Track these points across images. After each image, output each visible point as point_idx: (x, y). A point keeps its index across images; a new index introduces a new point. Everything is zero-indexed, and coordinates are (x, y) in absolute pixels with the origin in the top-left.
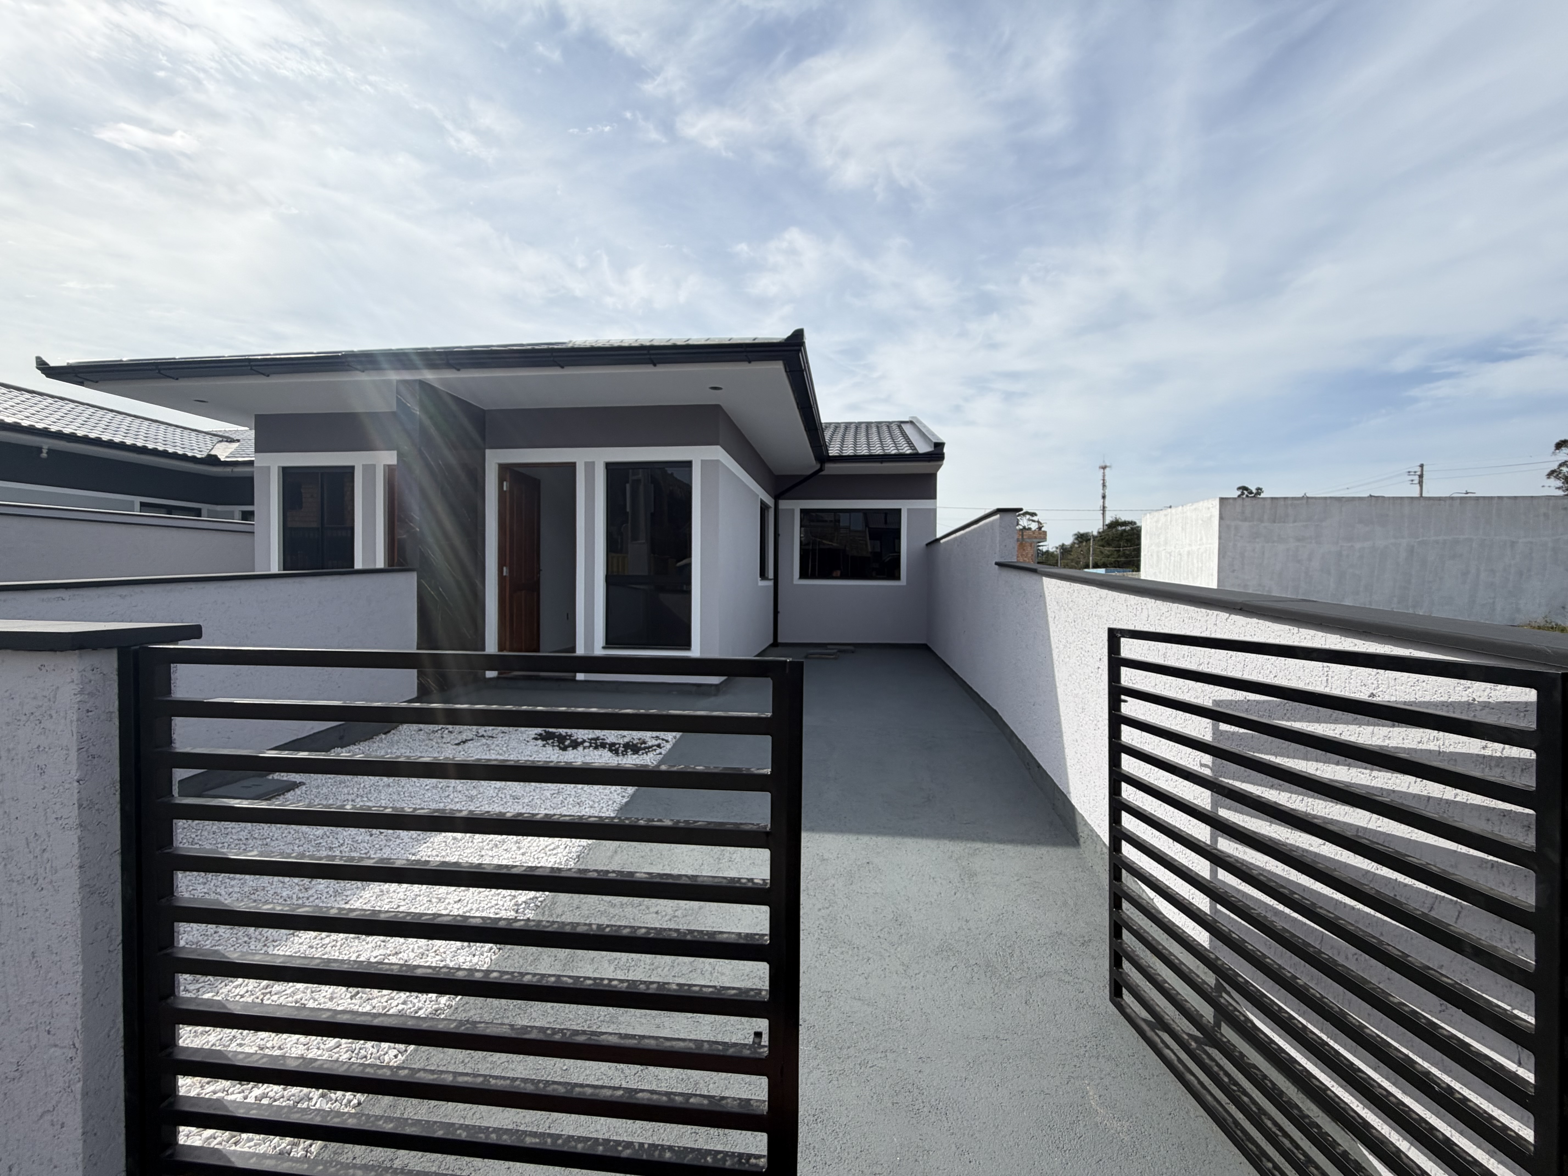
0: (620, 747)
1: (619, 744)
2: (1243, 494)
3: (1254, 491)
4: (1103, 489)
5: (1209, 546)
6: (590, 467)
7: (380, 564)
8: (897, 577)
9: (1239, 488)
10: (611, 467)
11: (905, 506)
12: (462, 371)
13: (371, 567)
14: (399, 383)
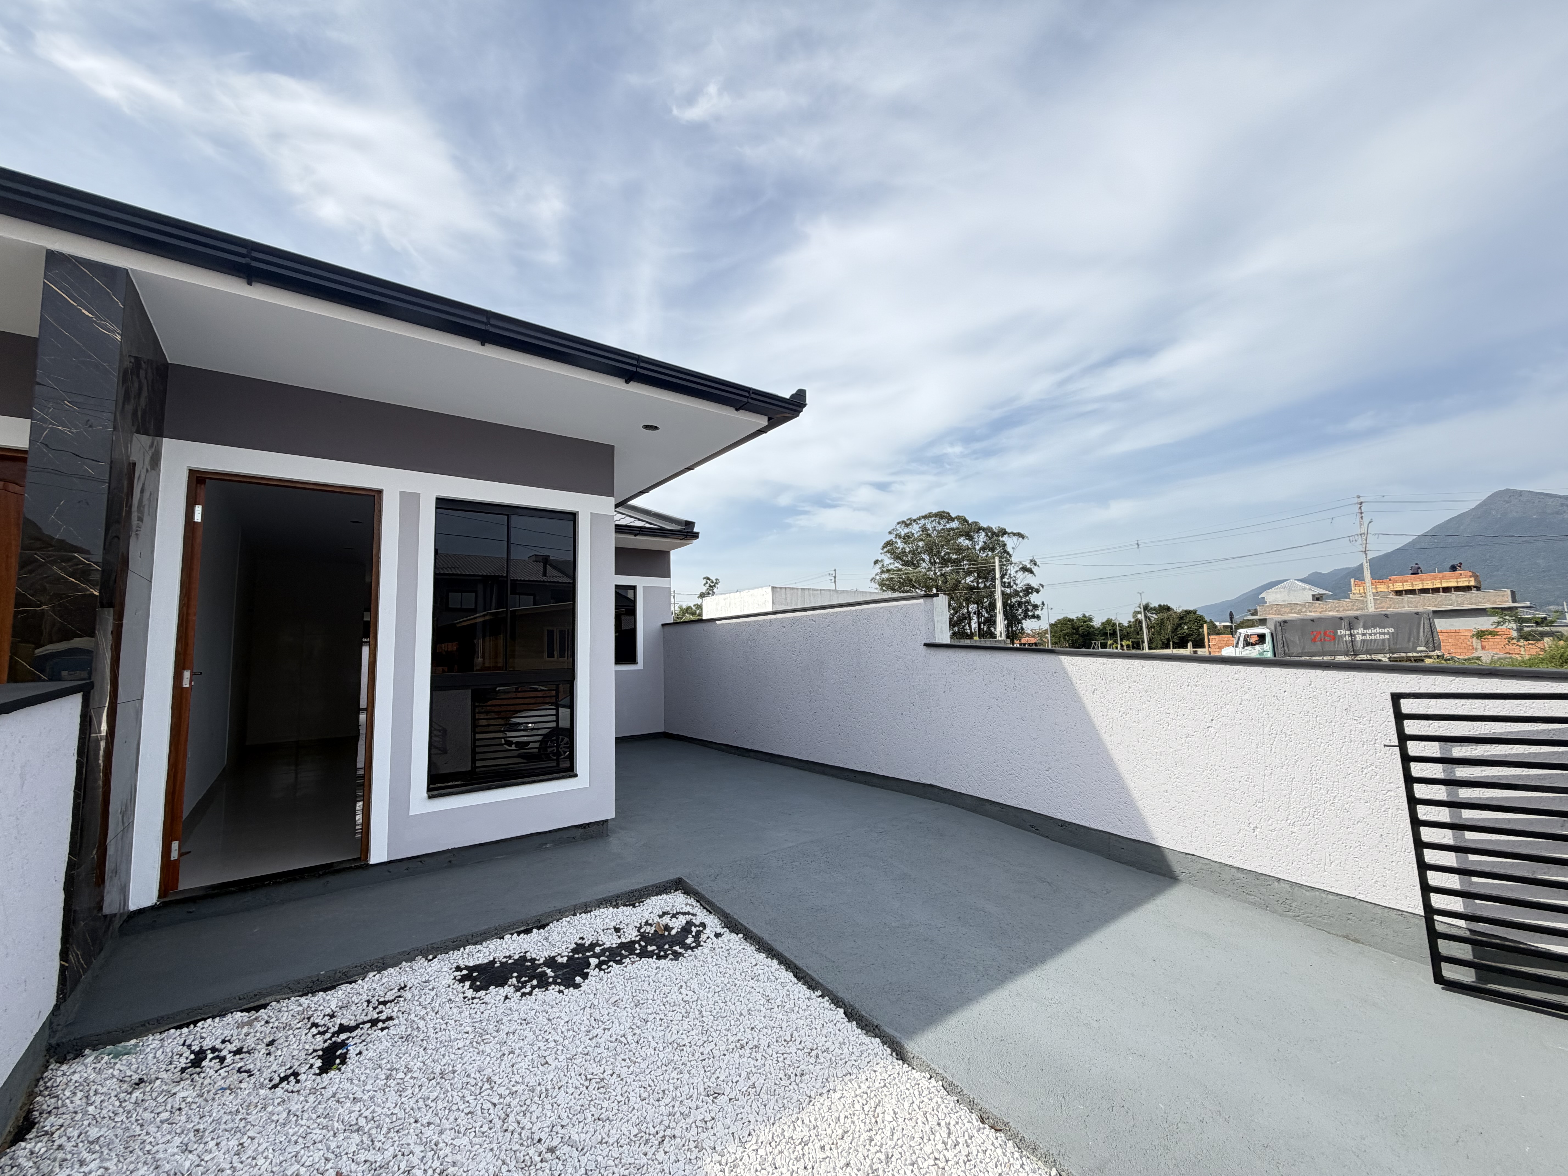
0: (643, 946)
1: (633, 942)
2: (707, 583)
3: (714, 581)
6: (410, 501)
8: (633, 660)
9: (705, 578)
10: (443, 504)
11: (641, 583)
14: (53, 258)
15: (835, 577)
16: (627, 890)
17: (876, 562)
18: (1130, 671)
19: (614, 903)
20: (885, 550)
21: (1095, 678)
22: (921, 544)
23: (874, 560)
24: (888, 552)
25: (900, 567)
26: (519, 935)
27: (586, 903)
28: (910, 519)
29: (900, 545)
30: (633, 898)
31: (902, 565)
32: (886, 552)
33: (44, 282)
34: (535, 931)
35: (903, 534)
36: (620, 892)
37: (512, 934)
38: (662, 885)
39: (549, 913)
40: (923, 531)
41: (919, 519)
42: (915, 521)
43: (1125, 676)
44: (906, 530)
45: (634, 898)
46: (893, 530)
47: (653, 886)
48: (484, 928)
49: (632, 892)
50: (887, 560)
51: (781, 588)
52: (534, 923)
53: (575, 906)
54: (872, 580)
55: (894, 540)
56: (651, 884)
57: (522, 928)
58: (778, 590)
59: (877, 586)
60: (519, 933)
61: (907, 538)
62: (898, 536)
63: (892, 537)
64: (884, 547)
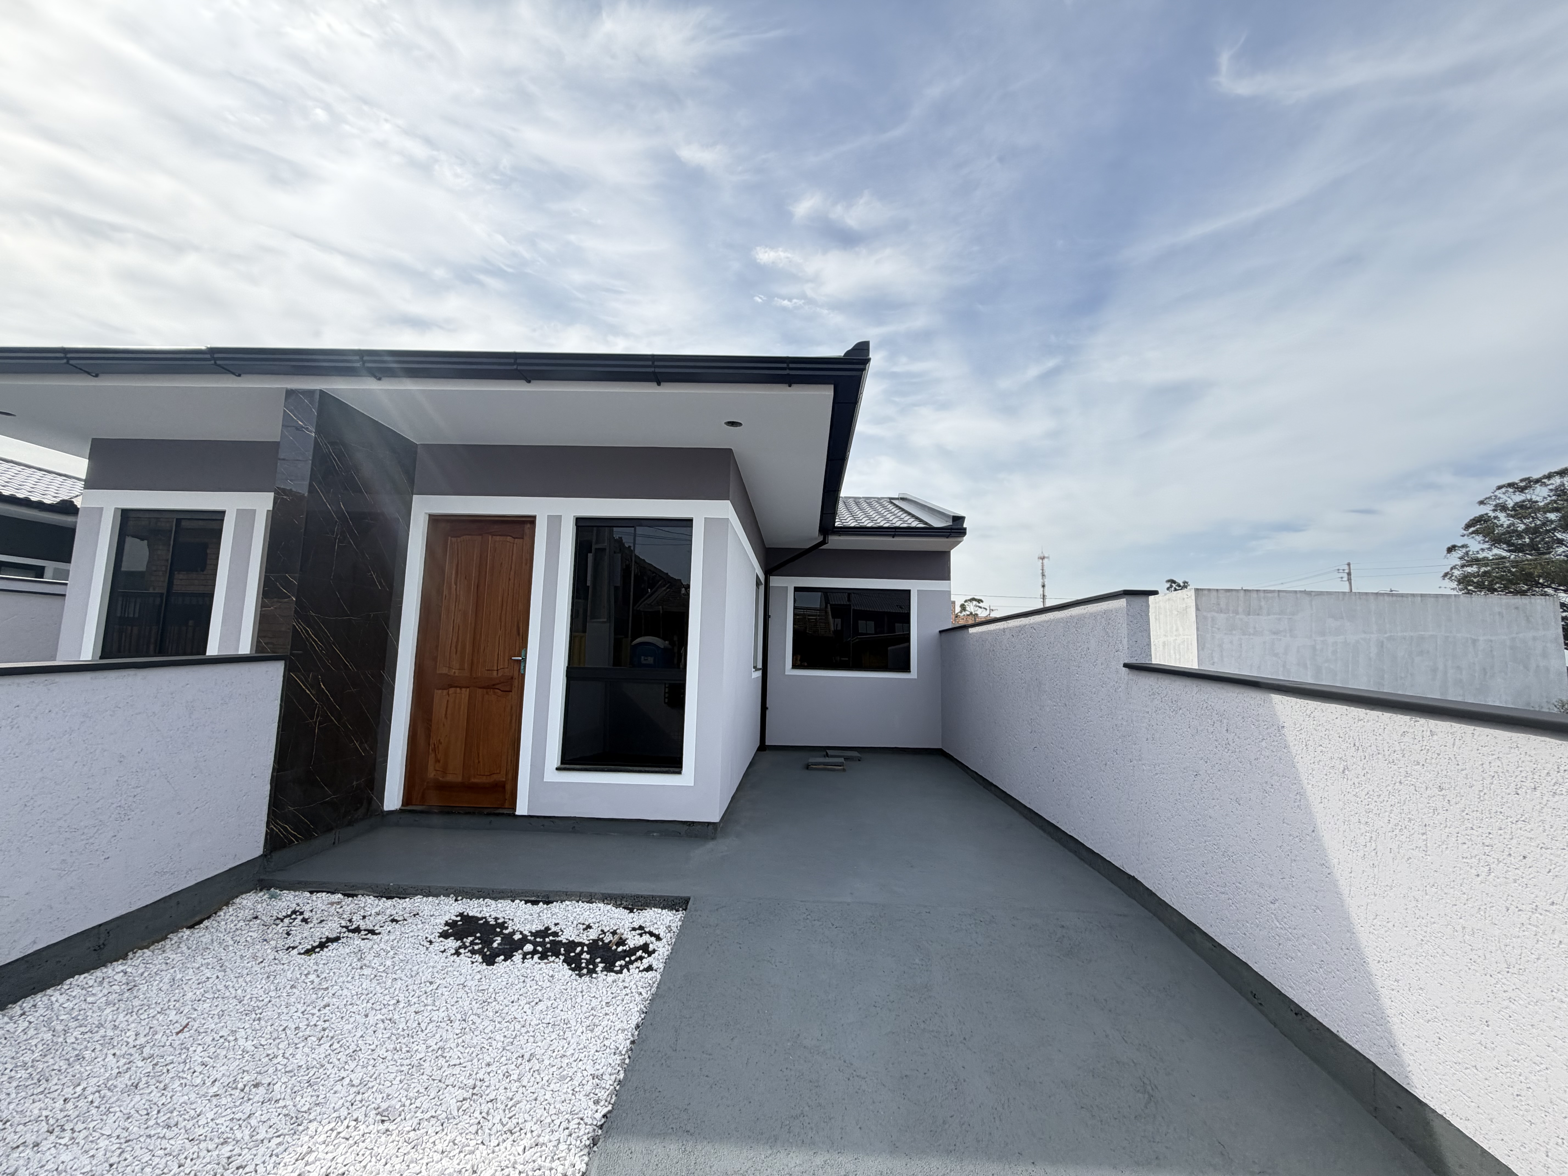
0: (582, 952)
1: (581, 944)
2: (1171, 586)
3: (1182, 584)
4: (1043, 579)
5: (1185, 637)
6: (555, 521)
7: (245, 647)
8: (906, 668)
9: (1168, 581)
10: (583, 525)
11: (915, 586)
12: (385, 380)
13: (230, 652)
14: (290, 393)
15: (1349, 574)
16: (633, 893)
17: (1450, 550)
18: (1406, 739)
19: (619, 903)
20: (1472, 529)
21: (1344, 746)
22: (1552, 516)
23: (1449, 545)
24: (1476, 532)
25: (1505, 554)
26: (526, 904)
27: (591, 893)
28: (1528, 480)
29: (1504, 519)
30: (634, 903)
31: (1509, 551)
32: (1473, 533)
33: (284, 410)
34: (541, 903)
35: (1510, 504)
36: (625, 893)
37: (521, 901)
38: (671, 899)
39: (557, 892)
40: (1559, 496)
41: (1549, 476)
42: (1537, 481)
43: (1398, 748)
44: (1519, 498)
45: (640, 904)
46: (1490, 498)
47: (660, 897)
48: (504, 887)
49: (638, 896)
50: (1476, 545)
51: (1209, 590)
52: (543, 897)
53: (581, 893)
54: (1446, 575)
55: (1492, 514)
56: (659, 894)
57: (533, 899)
58: (1206, 592)
59: (1454, 584)
60: (526, 902)
61: (1521, 510)
62: (1503, 508)
63: (1487, 510)
64: (1468, 526)
